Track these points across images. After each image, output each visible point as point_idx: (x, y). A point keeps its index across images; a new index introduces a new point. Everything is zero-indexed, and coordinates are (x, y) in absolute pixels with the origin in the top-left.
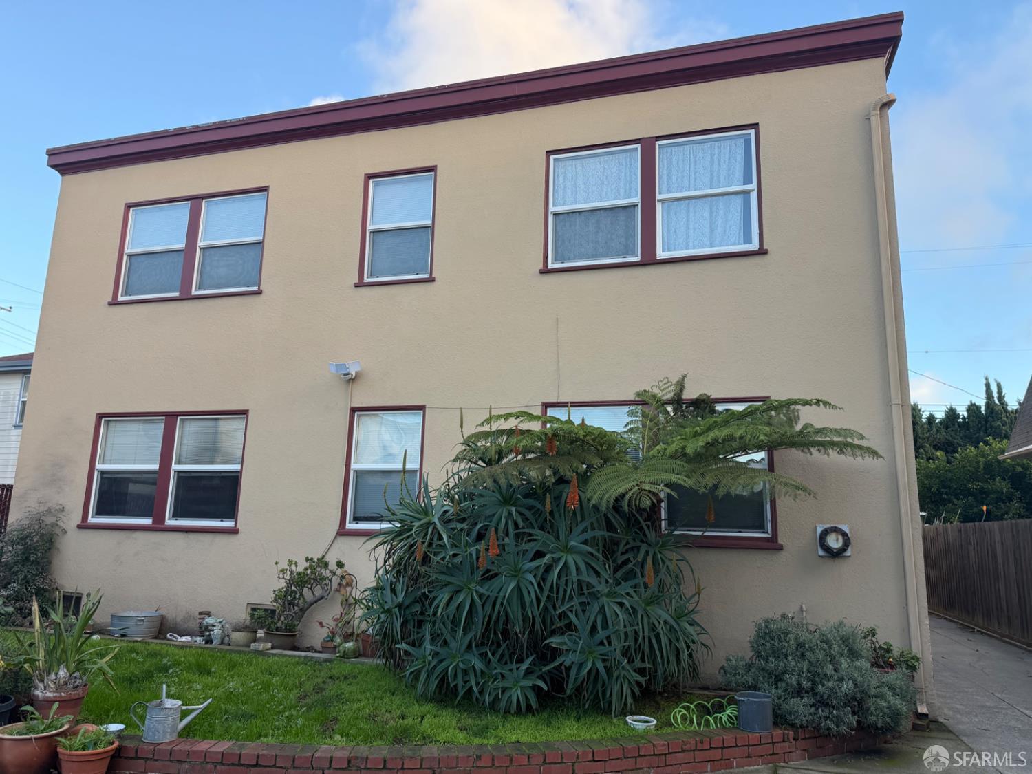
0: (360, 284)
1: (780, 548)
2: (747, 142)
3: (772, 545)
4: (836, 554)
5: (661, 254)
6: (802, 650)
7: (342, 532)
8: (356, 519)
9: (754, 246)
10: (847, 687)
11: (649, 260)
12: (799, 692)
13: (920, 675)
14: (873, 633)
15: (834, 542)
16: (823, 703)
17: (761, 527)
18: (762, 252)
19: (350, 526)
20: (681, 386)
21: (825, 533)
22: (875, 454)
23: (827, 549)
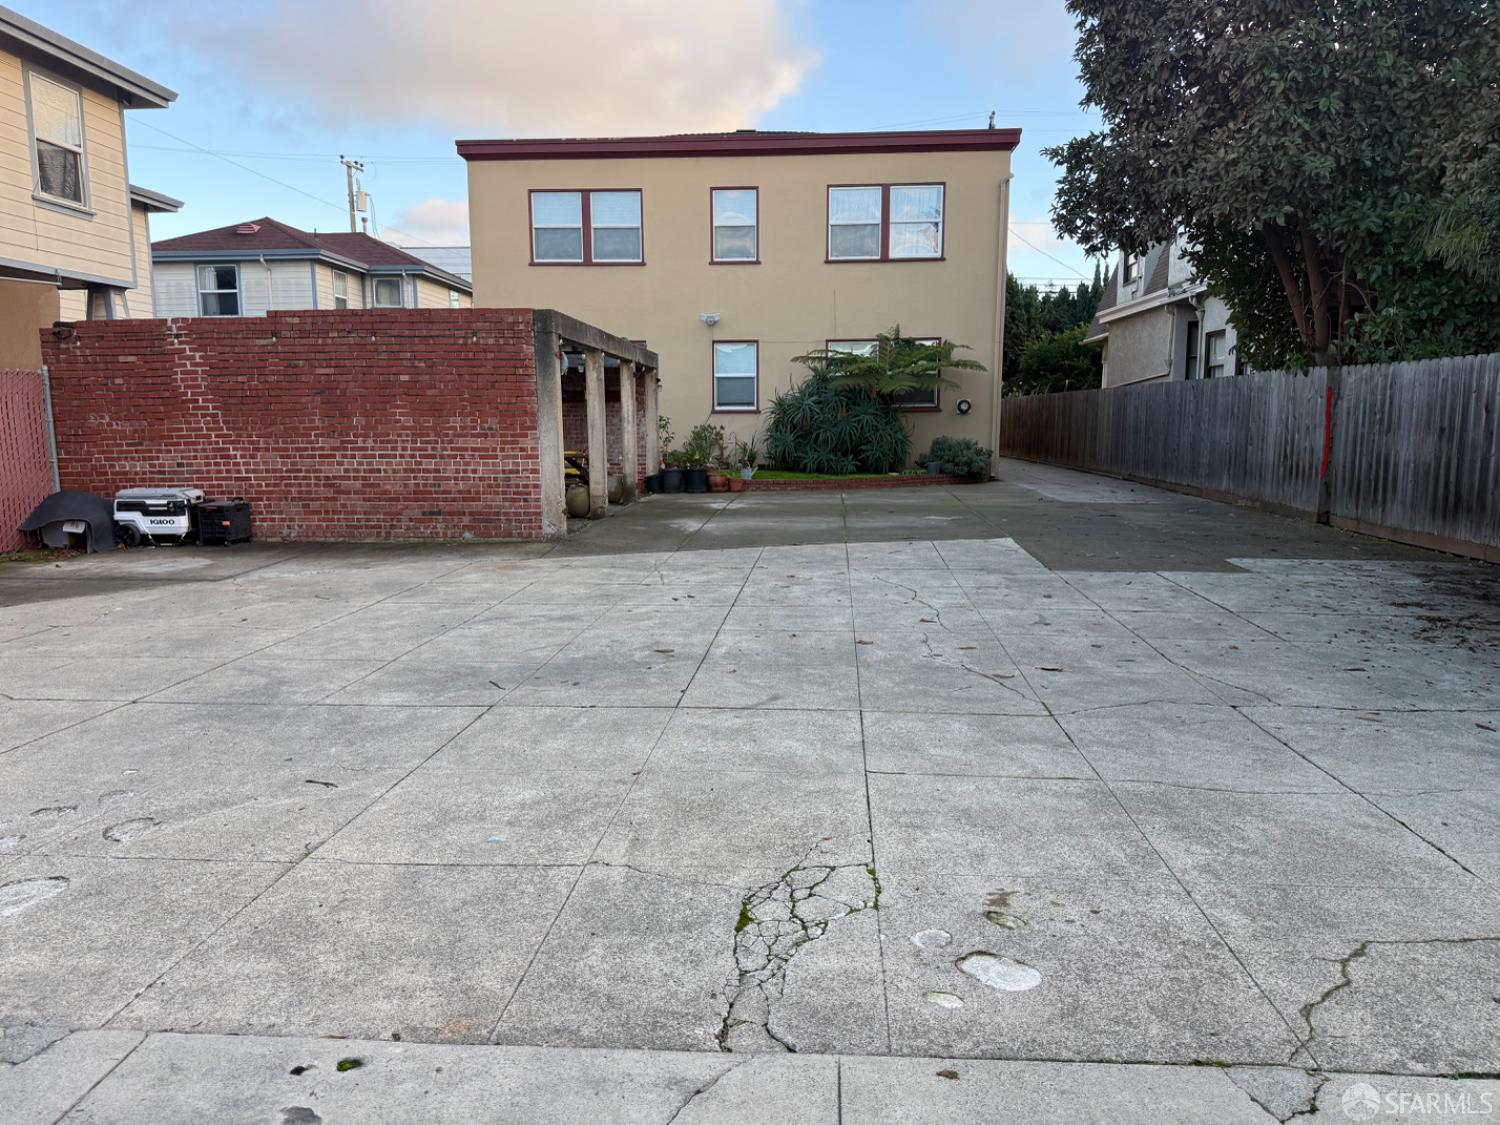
0: (712, 263)
1: (940, 411)
2: (939, 192)
3: (937, 409)
4: (964, 412)
5: (893, 255)
6: (950, 447)
7: (714, 412)
8: (720, 404)
9: (939, 255)
10: (966, 459)
11: (885, 259)
12: (949, 462)
13: (993, 458)
14: (976, 443)
15: (964, 407)
16: (957, 465)
17: (932, 401)
18: (942, 259)
19: (717, 408)
20: (897, 331)
21: (960, 404)
22: (985, 369)
23: (961, 410)
